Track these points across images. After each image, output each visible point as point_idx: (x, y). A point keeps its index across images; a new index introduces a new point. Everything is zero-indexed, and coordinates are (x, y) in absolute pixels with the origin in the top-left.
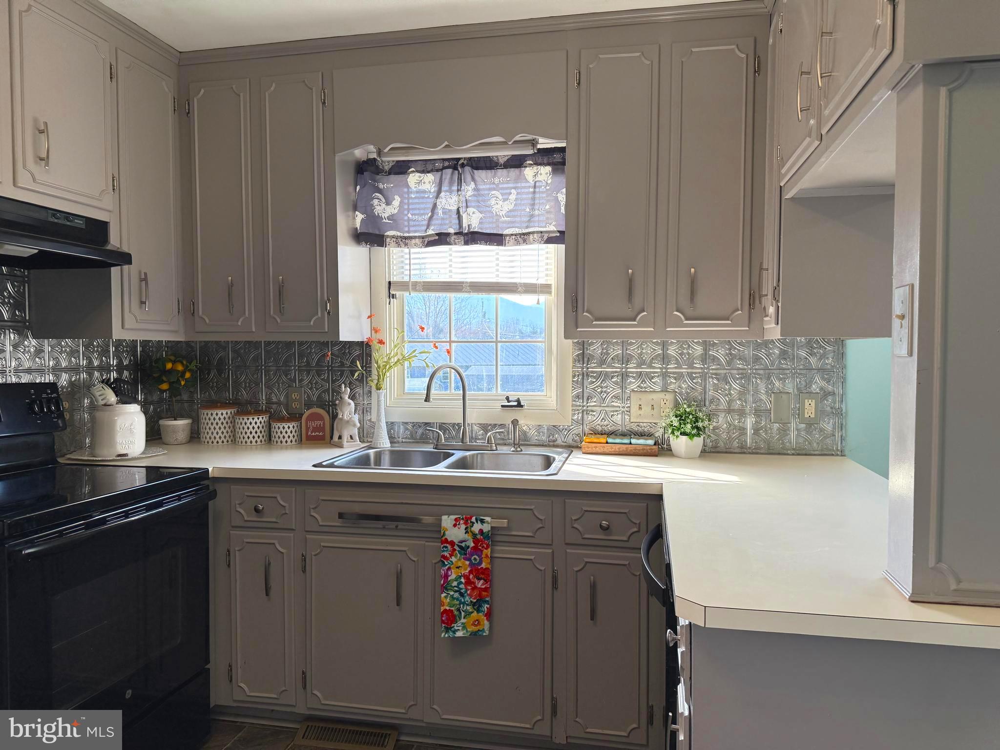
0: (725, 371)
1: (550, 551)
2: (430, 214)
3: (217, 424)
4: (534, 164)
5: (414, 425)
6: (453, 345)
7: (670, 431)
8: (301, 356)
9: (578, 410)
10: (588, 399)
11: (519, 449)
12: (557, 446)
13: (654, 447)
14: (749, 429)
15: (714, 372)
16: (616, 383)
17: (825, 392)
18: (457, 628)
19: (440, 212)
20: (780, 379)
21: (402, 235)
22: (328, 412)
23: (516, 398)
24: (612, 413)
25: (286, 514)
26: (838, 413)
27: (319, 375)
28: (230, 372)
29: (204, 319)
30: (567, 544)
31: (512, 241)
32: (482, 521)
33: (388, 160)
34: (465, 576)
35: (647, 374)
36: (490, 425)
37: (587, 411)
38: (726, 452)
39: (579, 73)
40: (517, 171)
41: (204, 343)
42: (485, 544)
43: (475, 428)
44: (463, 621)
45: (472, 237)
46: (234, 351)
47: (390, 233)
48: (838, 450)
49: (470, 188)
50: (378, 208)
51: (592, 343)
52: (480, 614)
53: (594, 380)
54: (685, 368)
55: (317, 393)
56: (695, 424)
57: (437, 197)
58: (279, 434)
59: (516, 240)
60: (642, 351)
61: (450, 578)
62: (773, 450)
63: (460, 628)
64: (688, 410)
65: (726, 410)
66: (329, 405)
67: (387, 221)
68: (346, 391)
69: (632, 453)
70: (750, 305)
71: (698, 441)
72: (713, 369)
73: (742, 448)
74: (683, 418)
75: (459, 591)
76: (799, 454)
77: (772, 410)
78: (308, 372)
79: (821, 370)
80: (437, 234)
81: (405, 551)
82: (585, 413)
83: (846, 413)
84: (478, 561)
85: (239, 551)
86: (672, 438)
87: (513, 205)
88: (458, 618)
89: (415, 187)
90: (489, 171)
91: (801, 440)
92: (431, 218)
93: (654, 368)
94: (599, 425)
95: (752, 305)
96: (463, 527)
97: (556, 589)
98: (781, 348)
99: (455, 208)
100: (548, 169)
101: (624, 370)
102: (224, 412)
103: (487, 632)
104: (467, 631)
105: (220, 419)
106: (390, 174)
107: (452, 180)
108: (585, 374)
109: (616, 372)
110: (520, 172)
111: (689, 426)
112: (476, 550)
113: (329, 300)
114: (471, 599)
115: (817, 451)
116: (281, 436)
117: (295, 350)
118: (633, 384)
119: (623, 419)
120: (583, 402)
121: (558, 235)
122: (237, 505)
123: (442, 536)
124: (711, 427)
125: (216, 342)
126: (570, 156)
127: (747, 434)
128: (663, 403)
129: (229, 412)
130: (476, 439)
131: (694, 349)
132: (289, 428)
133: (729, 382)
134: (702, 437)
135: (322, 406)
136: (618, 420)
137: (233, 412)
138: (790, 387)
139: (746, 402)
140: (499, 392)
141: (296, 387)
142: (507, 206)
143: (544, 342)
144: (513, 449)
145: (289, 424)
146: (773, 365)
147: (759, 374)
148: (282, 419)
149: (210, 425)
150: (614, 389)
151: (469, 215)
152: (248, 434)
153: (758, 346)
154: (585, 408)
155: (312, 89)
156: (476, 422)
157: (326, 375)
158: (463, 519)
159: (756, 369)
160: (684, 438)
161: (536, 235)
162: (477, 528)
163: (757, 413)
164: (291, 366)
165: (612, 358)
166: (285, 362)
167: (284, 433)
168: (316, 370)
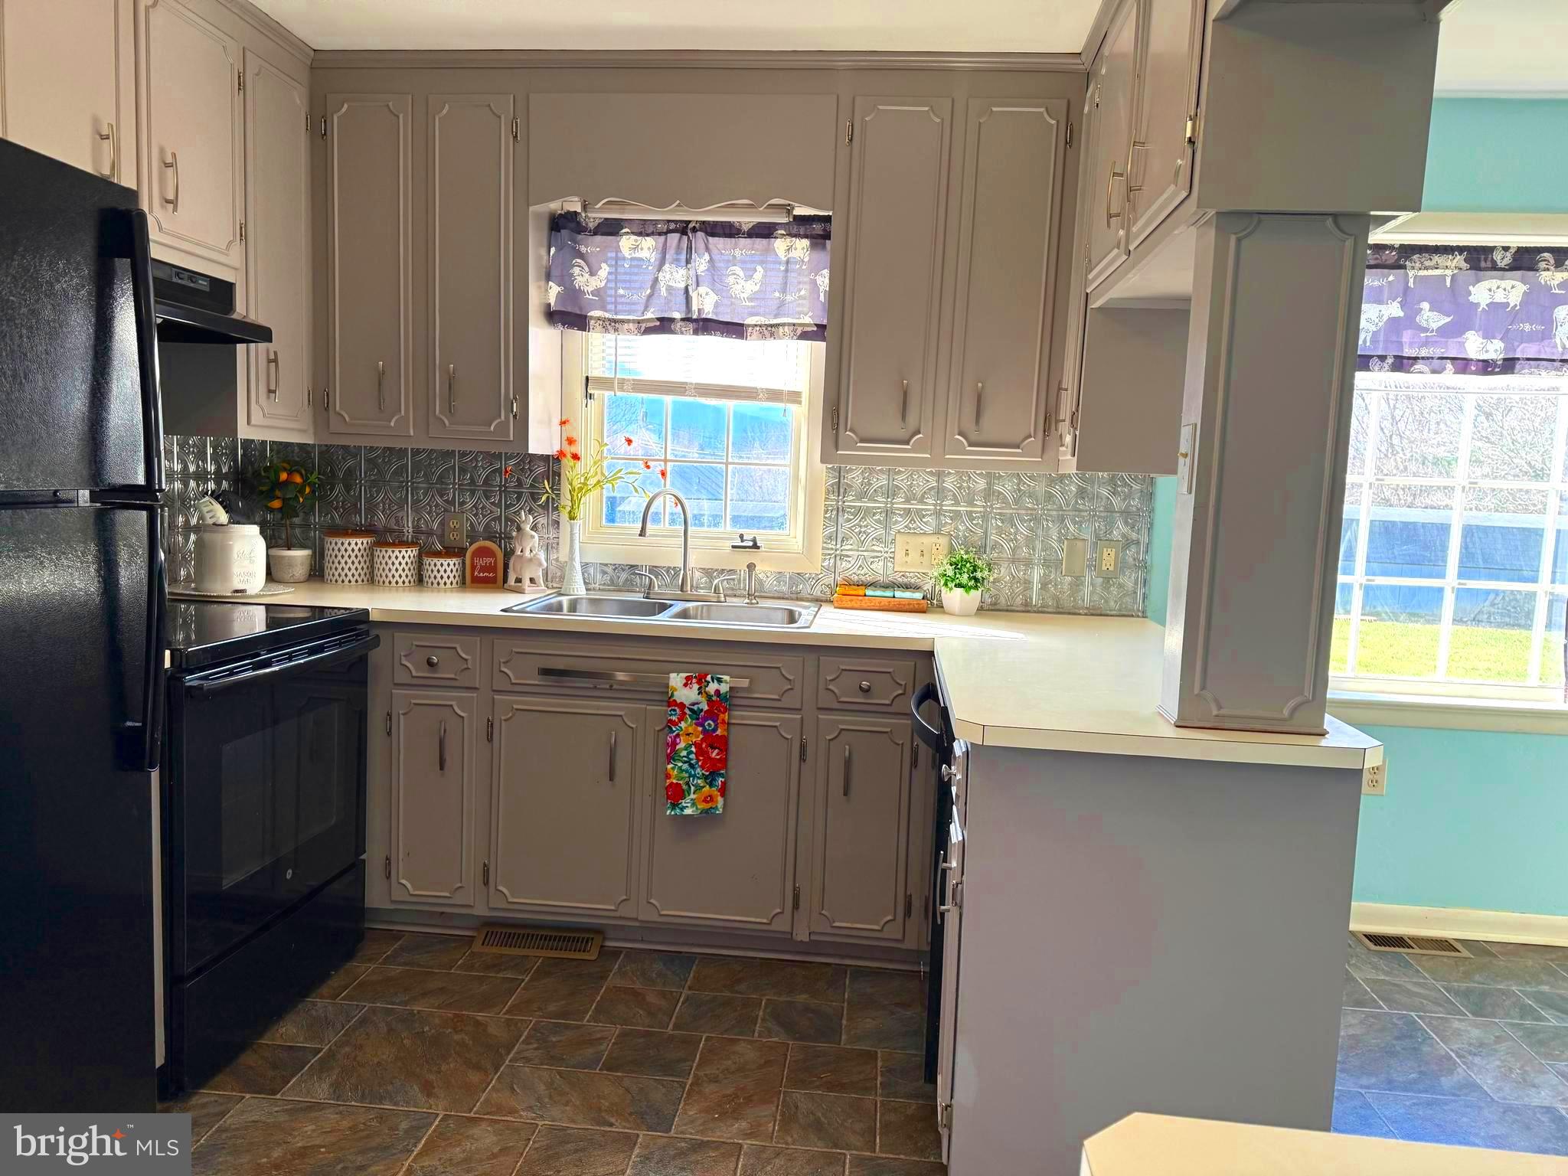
0: (1011, 511)
1: (799, 716)
2: (649, 291)
3: (349, 557)
4: (787, 235)
5: (616, 567)
6: (669, 464)
7: (943, 582)
8: (463, 471)
9: (829, 554)
10: (843, 541)
11: (754, 601)
12: (802, 600)
13: (923, 601)
14: (1035, 583)
15: (998, 511)
16: (879, 521)
17: (1128, 540)
18: (685, 805)
19: (663, 290)
20: (1075, 524)
21: (610, 317)
22: (500, 546)
23: (751, 537)
24: (872, 560)
25: (468, 668)
26: (1143, 566)
27: (488, 498)
28: (363, 488)
29: (342, 416)
30: (819, 709)
31: (755, 334)
32: (720, 681)
33: (594, 217)
34: (695, 744)
35: (918, 511)
36: (716, 570)
37: (841, 555)
38: (1007, 611)
39: (852, 125)
40: (764, 241)
41: (326, 448)
42: (723, 707)
43: (697, 574)
44: (692, 796)
45: (705, 326)
46: (368, 461)
47: (595, 313)
48: (1139, 610)
49: (702, 261)
50: (579, 278)
51: (851, 470)
52: (713, 789)
53: (852, 517)
54: (964, 506)
55: (485, 521)
56: (972, 573)
57: (659, 270)
58: (435, 573)
59: (761, 333)
60: (912, 483)
61: (678, 747)
62: (1062, 608)
63: (689, 805)
64: (965, 557)
65: (1009, 558)
66: (501, 538)
67: (591, 297)
68: (527, 521)
69: (895, 608)
70: (1045, 431)
71: (975, 595)
72: (997, 508)
73: (1026, 605)
74: (959, 567)
75: (689, 762)
76: (1092, 615)
77: (1064, 560)
78: (473, 493)
79: (1126, 513)
80: (658, 319)
81: (621, 716)
82: (838, 558)
83: (1152, 566)
84: (713, 726)
85: (403, 714)
86: (944, 589)
87: (758, 285)
88: (686, 793)
89: (630, 254)
90: (728, 240)
91: (1096, 598)
92: (650, 296)
93: (926, 504)
94: (855, 573)
95: (1046, 431)
96: (696, 687)
97: (804, 761)
98: (1079, 485)
99: (682, 285)
100: (806, 242)
101: (889, 505)
102: (359, 541)
103: (721, 810)
104: (697, 808)
105: (353, 550)
106: (595, 234)
107: (679, 248)
108: (841, 509)
109: (879, 508)
110: (769, 244)
111: (966, 576)
112: (711, 714)
113: (515, 398)
114: (703, 772)
115: (1115, 610)
116: (439, 576)
117: (454, 463)
118: (900, 522)
119: (885, 567)
120: (836, 544)
121: (815, 329)
122: (402, 657)
123: (670, 698)
124: (991, 579)
125: (343, 447)
126: (835, 228)
127: (1033, 588)
128: (934, 548)
129: (365, 542)
130: (697, 587)
131: (976, 482)
132: (449, 565)
133: (1015, 525)
134: (980, 590)
135: (490, 538)
136: (878, 570)
137: (369, 542)
138: (1087, 534)
139: (1034, 550)
140: (729, 531)
141: (455, 511)
142: (751, 287)
143: (789, 466)
144: (747, 601)
145: (449, 561)
146: (1068, 505)
147: (1050, 516)
148: (438, 554)
149: (339, 558)
150: (876, 529)
151: (701, 296)
152: (393, 571)
153: (1052, 482)
154: (838, 552)
155: (500, 117)
156: (698, 567)
157: (497, 498)
158: (695, 677)
159: (1048, 510)
160: (961, 590)
161: (786, 327)
162: (712, 687)
163: (1046, 564)
164: (448, 484)
165: (875, 490)
166: (441, 477)
167: (442, 573)
168: (483, 490)
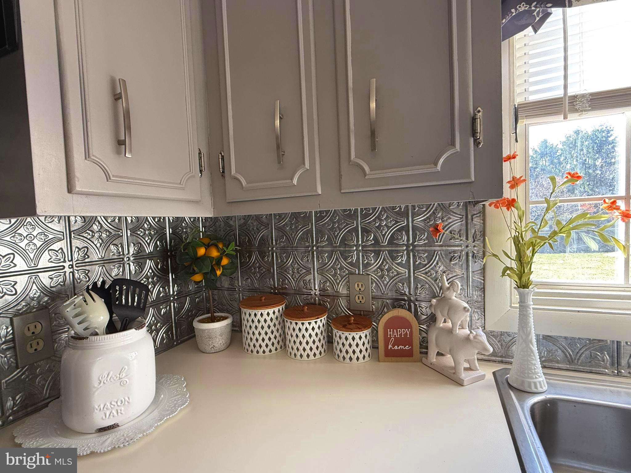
3: (262, 328)
8: (366, 231)
27: (394, 258)
28: (275, 254)
58: (347, 347)
78: (377, 254)
102: (271, 311)
105: (265, 320)
116: (350, 350)
117: (357, 224)
125: (257, 215)
129: (276, 311)
132: (360, 338)
137: (281, 311)
141: (359, 274)
145: (360, 333)
149: (253, 329)
152: (304, 344)
157: (405, 259)
164: (352, 246)
166: (344, 239)
167: (354, 347)
168: (389, 251)
